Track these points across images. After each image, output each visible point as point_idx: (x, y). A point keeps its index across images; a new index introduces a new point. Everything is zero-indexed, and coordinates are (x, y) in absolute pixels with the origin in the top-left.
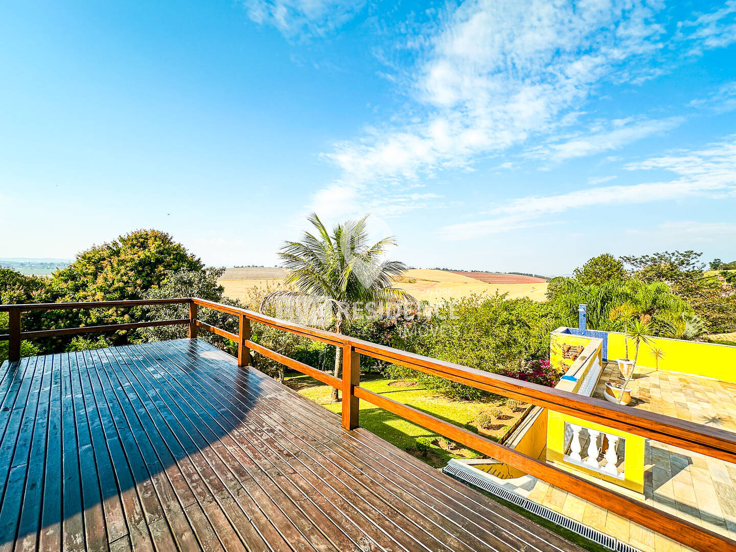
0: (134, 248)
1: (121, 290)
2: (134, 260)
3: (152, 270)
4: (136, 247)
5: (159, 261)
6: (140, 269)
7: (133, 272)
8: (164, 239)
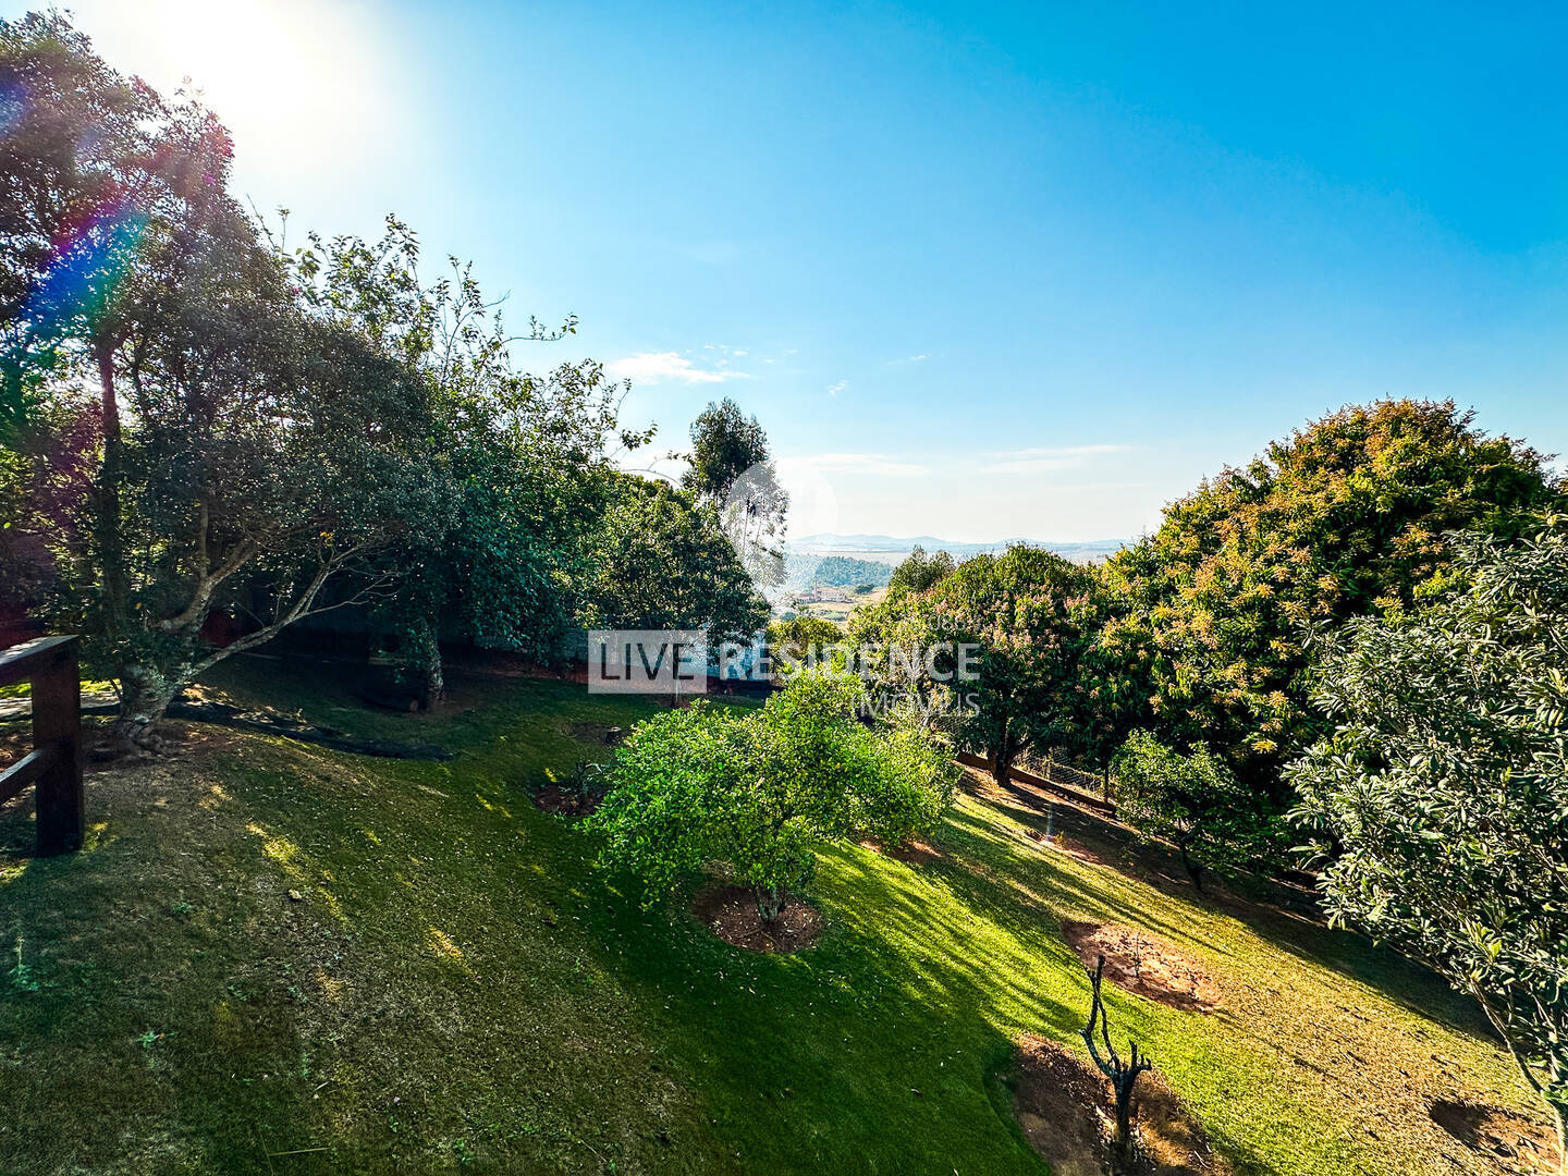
0: (1315, 471)
1: (1266, 608)
2: (1311, 511)
3: (1379, 544)
4: (1321, 470)
5: (1406, 510)
6: (1332, 538)
7: (1304, 552)
8: (1436, 425)
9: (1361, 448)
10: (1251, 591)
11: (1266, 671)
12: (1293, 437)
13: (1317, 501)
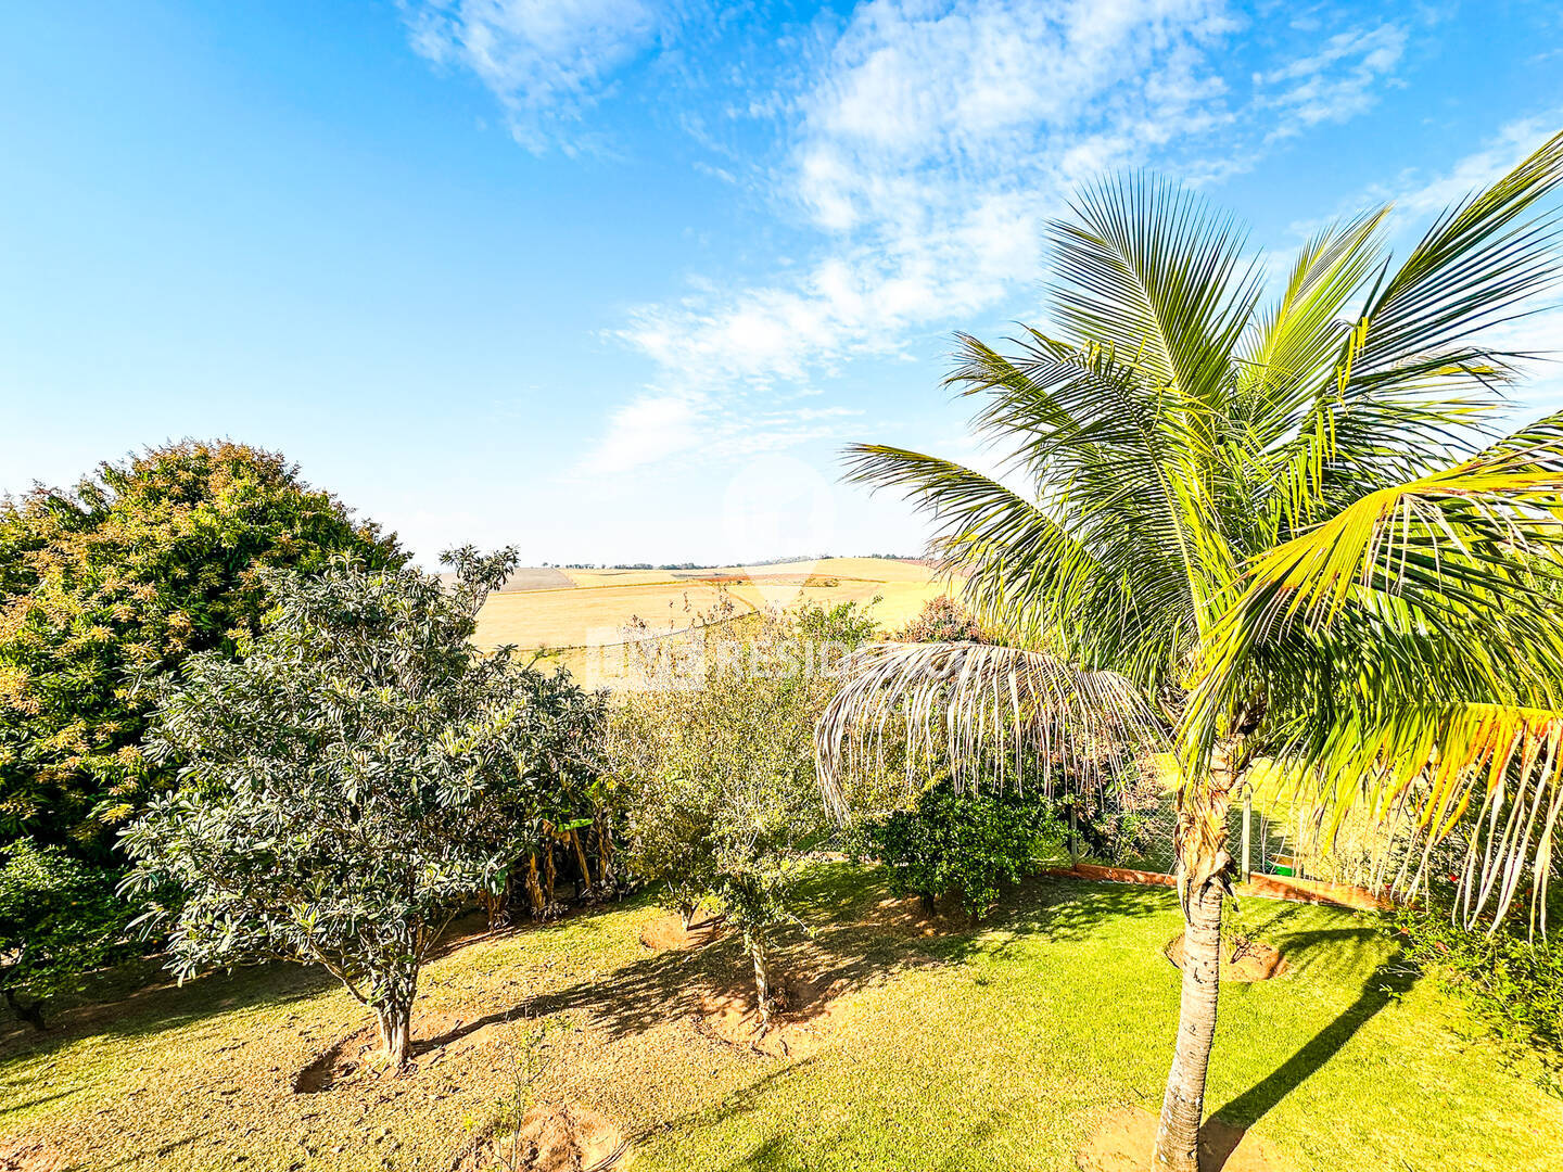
1: (106, 654)
4: (165, 501)
6: (181, 573)
9: (206, 484)
10: (83, 636)
11: (112, 726)
12: (130, 462)
13: (161, 533)
